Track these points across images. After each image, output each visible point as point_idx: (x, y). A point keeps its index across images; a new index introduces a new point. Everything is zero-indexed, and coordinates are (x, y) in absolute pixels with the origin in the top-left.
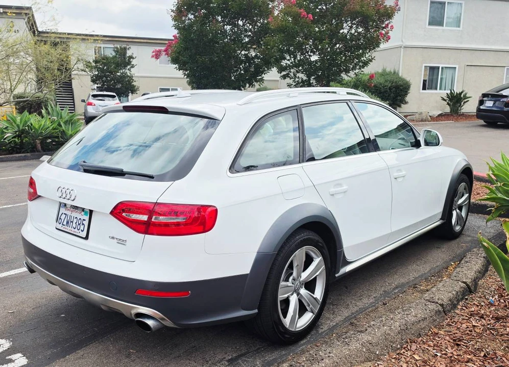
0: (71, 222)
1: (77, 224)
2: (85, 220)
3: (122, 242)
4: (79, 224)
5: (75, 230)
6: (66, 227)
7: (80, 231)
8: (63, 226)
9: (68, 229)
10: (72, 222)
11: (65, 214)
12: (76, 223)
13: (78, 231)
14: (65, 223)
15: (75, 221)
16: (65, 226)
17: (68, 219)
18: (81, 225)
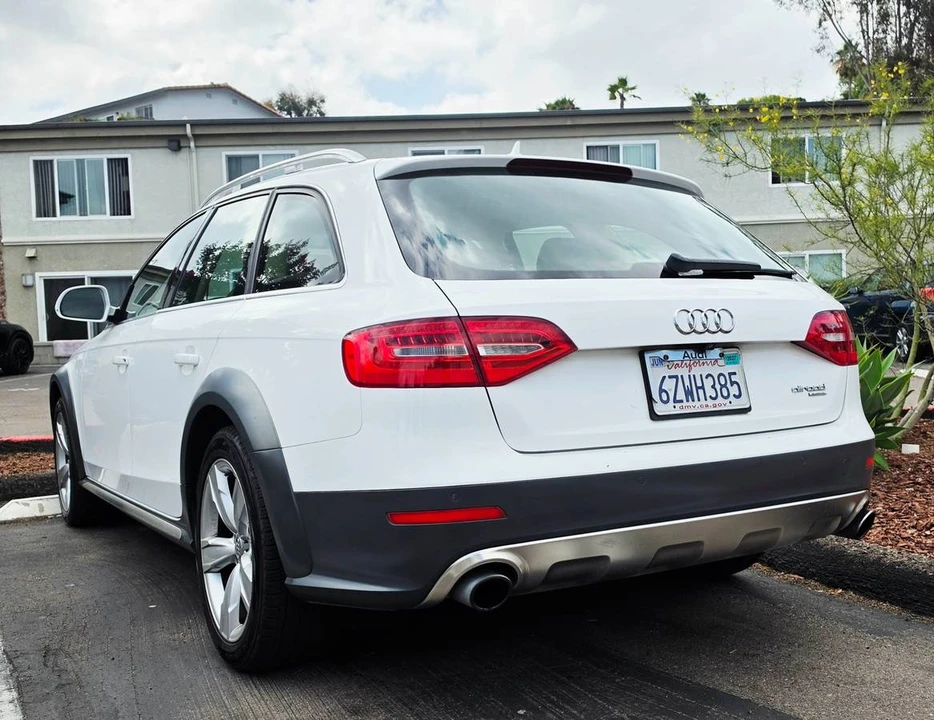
0: (697, 388)
1: (718, 387)
2: (735, 373)
3: (817, 391)
4: (722, 386)
5: (716, 402)
6: (691, 403)
7: (732, 398)
8: (678, 405)
9: (696, 406)
10: (703, 387)
11: (670, 377)
12: (713, 387)
13: (727, 401)
14: (681, 395)
15: (708, 383)
16: (685, 404)
17: (687, 383)
18: (729, 385)
